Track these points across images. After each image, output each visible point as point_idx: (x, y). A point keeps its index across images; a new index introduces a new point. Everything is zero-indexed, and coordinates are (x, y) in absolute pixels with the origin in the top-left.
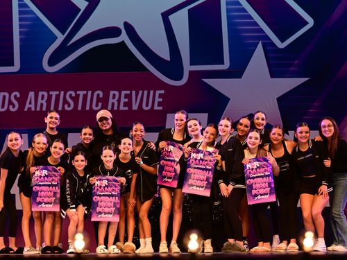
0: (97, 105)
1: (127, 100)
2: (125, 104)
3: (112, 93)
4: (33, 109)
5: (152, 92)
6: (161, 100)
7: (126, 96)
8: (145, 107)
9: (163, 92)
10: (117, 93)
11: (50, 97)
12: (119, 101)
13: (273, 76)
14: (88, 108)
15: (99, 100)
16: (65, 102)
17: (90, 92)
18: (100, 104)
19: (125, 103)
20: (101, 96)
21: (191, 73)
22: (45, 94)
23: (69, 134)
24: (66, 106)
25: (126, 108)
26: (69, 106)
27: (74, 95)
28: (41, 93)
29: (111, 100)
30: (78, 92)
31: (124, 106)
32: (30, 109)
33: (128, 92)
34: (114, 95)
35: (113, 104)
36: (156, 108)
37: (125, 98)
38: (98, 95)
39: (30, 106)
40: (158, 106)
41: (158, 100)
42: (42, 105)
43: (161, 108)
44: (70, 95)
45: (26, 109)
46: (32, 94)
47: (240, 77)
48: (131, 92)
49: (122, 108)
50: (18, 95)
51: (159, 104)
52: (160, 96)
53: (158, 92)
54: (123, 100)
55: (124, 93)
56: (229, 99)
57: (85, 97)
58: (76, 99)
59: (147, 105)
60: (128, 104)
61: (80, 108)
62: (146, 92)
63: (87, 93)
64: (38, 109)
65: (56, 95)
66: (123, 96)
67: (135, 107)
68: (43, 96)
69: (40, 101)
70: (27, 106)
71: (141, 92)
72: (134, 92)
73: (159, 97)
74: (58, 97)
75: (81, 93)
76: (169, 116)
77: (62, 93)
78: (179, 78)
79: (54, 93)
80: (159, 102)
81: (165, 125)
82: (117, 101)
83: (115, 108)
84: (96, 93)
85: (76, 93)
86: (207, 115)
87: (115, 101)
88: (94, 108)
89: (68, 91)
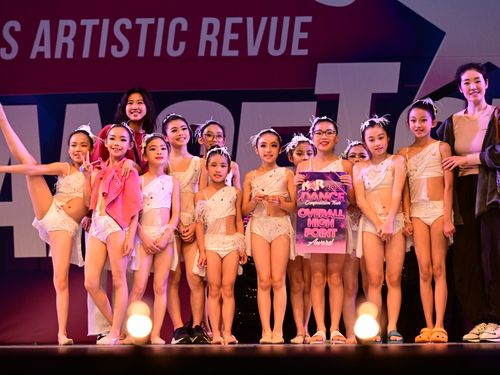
0: (176, 47)
1: (235, 36)
2: (233, 45)
3: (206, 21)
4: (48, 55)
5: (287, 20)
6: (305, 35)
7: (235, 28)
8: (272, 51)
9: (308, 19)
10: (216, 22)
11: (81, 30)
12: (220, 38)
14: (157, 52)
15: (179, 35)
16: (112, 40)
17: (161, 21)
18: (182, 45)
19: (232, 41)
20: (185, 28)
22: (72, 24)
24: (114, 48)
25: (235, 53)
26: (120, 48)
27: (129, 25)
28: (63, 23)
29: (204, 37)
30: (139, 21)
31: (230, 49)
32: (41, 54)
33: (239, 20)
34: (211, 28)
35: (209, 44)
36: (296, 51)
37: (233, 31)
38: (179, 26)
39: (41, 49)
40: (300, 48)
41: (298, 35)
42: (65, 46)
43: (305, 52)
44: (123, 27)
45: (33, 56)
46: (44, 25)
48: (245, 21)
49: (226, 52)
50: (18, 27)
51: (302, 44)
52: (304, 27)
53: (299, 20)
54: (230, 36)
55: (230, 21)
57: (152, 29)
58: (133, 35)
59: (277, 47)
60: (240, 44)
61: (141, 53)
62: (274, 20)
63: (156, 22)
64: (58, 55)
65: (94, 27)
66: (228, 27)
67: (253, 50)
68: (67, 29)
69: (61, 39)
70: (36, 49)
71: (264, 20)
72: (250, 21)
73: (302, 31)
74: (97, 30)
75: (144, 23)
76: (321, 67)
77: (106, 22)
79: (89, 24)
80: (301, 41)
81: (314, 86)
82: (217, 37)
83: (214, 53)
84: (174, 22)
85: (133, 22)
86: (398, 65)
87: (213, 38)
88: (171, 52)
89: (117, 19)
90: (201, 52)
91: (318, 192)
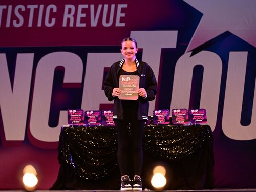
0: (50, 22)
1: (84, 15)
2: (82, 20)
3: (67, 7)
5: (113, 6)
6: (123, 15)
7: (84, 11)
8: (105, 24)
9: (125, 6)
10: (73, 7)
12: (75, 16)
14: (39, 25)
15: (52, 15)
16: (14, 17)
17: (42, 7)
18: (54, 20)
19: (82, 18)
20: (55, 10)
23: (18, 55)
24: (15, 22)
25: (84, 25)
26: (18, 22)
27: (23, 9)
29: (66, 16)
30: (29, 6)
31: (81, 22)
33: (86, 6)
34: (70, 10)
35: (69, 20)
36: (118, 24)
38: (52, 9)
40: (120, 22)
41: (120, 15)
43: (123, 25)
44: (20, 10)
48: (89, 7)
49: (79, 24)
51: (122, 20)
52: (123, 10)
53: (120, 6)
54: (80, 15)
55: (81, 7)
56: (202, 15)
57: (36, 11)
58: (26, 14)
59: (108, 21)
60: (86, 20)
61: (30, 25)
62: (106, 6)
66: (80, 10)
67: (94, 23)
71: (100, 6)
72: (92, 7)
73: (122, 12)
75: (32, 7)
77: (10, 7)
80: (121, 18)
82: (73, 16)
83: (71, 25)
84: (49, 7)
85: (26, 7)
86: (176, 32)
87: (71, 17)
88: (47, 24)
89: (17, 5)
90: (64, 25)
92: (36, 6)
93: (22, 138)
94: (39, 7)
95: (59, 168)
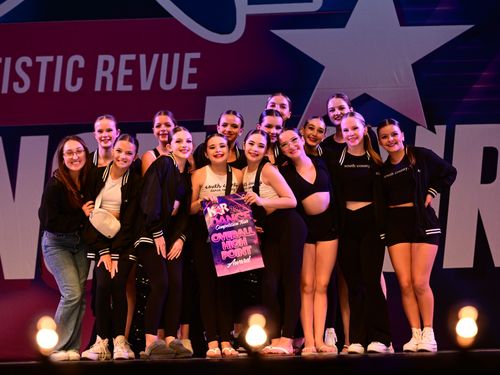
0: (74, 83)
1: (129, 72)
2: (127, 80)
3: (102, 58)
5: (177, 56)
6: (194, 71)
7: (129, 65)
8: (164, 86)
9: (197, 55)
10: (111, 59)
12: (115, 74)
13: (404, 21)
14: (56, 88)
15: (77, 73)
16: (14, 77)
17: (60, 59)
18: (80, 81)
19: (126, 77)
20: (82, 65)
21: (250, 18)
23: (23, 139)
24: (16, 85)
25: (129, 88)
26: (22, 84)
27: (29, 63)
29: (100, 73)
30: (38, 59)
31: (124, 84)
33: (132, 57)
34: (106, 64)
35: (104, 80)
36: (186, 85)
37: (127, 68)
38: (76, 63)
40: (190, 82)
41: (188, 70)
43: (194, 86)
44: (24, 65)
47: (343, 25)
48: (138, 58)
49: (121, 87)
51: (192, 79)
52: (193, 63)
53: (188, 57)
54: (123, 72)
55: (124, 58)
56: (322, 68)
57: (51, 67)
58: (33, 71)
59: (168, 81)
60: (133, 80)
61: (41, 89)
62: (165, 57)
66: (122, 64)
67: (146, 85)
71: (156, 57)
72: (143, 57)
73: (191, 66)
75: (44, 60)
76: (210, 100)
77: (8, 60)
78: (228, 28)
80: (190, 75)
81: (203, 117)
82: (112, 73)
83: (109, 88)
84: (72, 60)
85: (34, 60)
87: (108, 74)
88: (69, 88)
89: (18, 57)
90: (98, 88)
91: (224, 216)
92: (51, 59)
93: (31, 275)
94: (55, 59)
95: (93, 322)
